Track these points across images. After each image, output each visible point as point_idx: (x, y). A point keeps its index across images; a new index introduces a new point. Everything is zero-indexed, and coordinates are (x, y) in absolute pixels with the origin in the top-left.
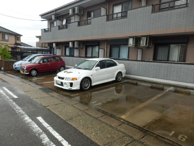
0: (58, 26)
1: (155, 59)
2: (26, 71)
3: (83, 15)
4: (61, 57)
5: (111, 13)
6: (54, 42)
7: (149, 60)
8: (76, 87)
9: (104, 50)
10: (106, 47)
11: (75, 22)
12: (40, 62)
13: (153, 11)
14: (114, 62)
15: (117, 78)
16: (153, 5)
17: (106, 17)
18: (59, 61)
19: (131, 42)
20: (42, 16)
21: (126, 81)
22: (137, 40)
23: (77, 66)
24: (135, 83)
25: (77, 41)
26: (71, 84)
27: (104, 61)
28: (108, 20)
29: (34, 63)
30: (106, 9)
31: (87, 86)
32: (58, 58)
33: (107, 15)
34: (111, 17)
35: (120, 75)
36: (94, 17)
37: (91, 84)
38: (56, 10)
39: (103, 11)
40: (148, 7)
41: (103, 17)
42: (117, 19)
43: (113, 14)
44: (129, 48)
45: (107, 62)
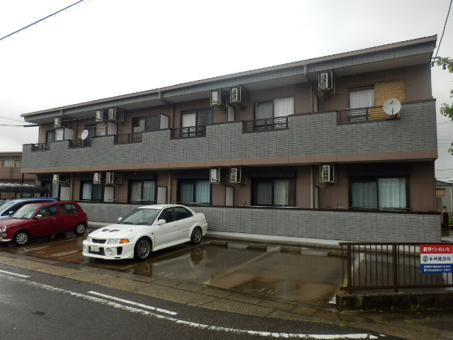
0: (69, 140)
1: (254, 202)
2: (5, 235)
3: (123, 124)
4: (79, 203)
5: (177, 126)
6: (55, 173)
7: (245, 204)
8: (128, 254)
9: (165, 188)
10: (169, 183)
11: (107, 135)
12: (36, 215)
13: (245, 130)
14: (187, 210)
15: (193, 237)
16: (243, 122)
17: (169, 131)
18: (76, 212)
19: (214, 175)
20: (28, 117)
21: (208, 242)
22: (224, 171)
23: (123, 219)
24: (224, 244)
25: (111, 171)
26: (120, 250)
27: (171, 210)
28: (173, 137)
29: (21, 219)
30: (169, 117)
31: (145, 252)
32: (74, 207)
33: (171, 129)
34: (177, 132)
35: (199, 232)
36: (147, 129)
37: (151, 248)
38: (65, 110)
39: (164, 122)
40: (237, 124)
41: (163, 132)
42: (189, 137)
43: (181, 128)
44: (211, 184)
45: (176, 210)
